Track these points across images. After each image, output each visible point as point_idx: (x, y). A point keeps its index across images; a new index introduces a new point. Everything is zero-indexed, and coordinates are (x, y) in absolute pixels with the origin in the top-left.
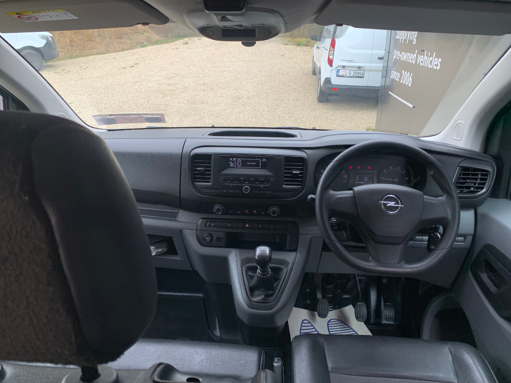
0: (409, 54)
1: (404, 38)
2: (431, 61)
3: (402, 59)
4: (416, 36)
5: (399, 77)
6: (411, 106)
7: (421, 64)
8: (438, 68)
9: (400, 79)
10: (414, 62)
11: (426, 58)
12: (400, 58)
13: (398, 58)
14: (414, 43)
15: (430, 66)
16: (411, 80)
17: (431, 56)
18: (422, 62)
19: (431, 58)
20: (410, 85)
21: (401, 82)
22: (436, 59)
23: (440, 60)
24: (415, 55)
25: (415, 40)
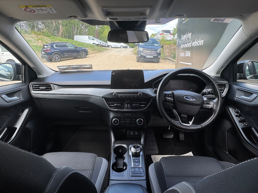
0: (188, 44)
1: (185, 38)
2: (199, 43)
3: (185, 47)
4: (190, 36)
5: (184, 54)
6: (191, 64)
7: (194, 46)
8: (202, 44)
9: (185, 55)
10: (190, 46)
11: (196, 42)
12: (184, 47)
13: (183, 47)
14: (190, 38)
15: (198, 45)
16: (190, 53)
17: (199, 40)
18: (194, 45)
19: (199, 42)
20: (189, 56)
21: (185, 56)
22: (201, 41)
23: (203, 40)
24: (191, 43)
25: (190, 37)
